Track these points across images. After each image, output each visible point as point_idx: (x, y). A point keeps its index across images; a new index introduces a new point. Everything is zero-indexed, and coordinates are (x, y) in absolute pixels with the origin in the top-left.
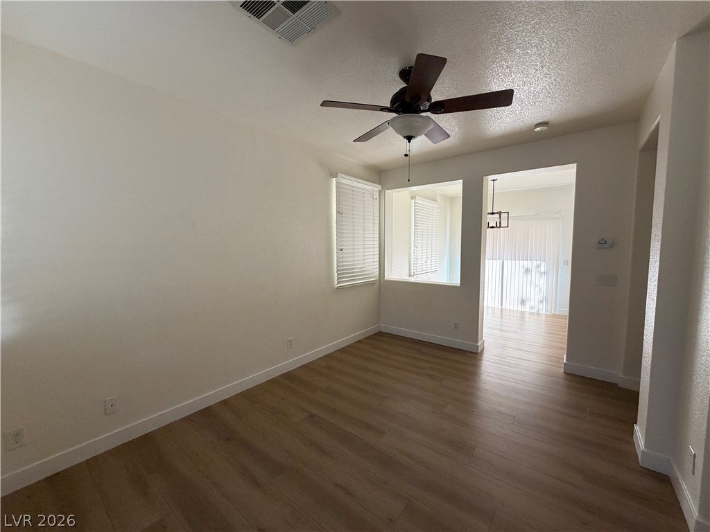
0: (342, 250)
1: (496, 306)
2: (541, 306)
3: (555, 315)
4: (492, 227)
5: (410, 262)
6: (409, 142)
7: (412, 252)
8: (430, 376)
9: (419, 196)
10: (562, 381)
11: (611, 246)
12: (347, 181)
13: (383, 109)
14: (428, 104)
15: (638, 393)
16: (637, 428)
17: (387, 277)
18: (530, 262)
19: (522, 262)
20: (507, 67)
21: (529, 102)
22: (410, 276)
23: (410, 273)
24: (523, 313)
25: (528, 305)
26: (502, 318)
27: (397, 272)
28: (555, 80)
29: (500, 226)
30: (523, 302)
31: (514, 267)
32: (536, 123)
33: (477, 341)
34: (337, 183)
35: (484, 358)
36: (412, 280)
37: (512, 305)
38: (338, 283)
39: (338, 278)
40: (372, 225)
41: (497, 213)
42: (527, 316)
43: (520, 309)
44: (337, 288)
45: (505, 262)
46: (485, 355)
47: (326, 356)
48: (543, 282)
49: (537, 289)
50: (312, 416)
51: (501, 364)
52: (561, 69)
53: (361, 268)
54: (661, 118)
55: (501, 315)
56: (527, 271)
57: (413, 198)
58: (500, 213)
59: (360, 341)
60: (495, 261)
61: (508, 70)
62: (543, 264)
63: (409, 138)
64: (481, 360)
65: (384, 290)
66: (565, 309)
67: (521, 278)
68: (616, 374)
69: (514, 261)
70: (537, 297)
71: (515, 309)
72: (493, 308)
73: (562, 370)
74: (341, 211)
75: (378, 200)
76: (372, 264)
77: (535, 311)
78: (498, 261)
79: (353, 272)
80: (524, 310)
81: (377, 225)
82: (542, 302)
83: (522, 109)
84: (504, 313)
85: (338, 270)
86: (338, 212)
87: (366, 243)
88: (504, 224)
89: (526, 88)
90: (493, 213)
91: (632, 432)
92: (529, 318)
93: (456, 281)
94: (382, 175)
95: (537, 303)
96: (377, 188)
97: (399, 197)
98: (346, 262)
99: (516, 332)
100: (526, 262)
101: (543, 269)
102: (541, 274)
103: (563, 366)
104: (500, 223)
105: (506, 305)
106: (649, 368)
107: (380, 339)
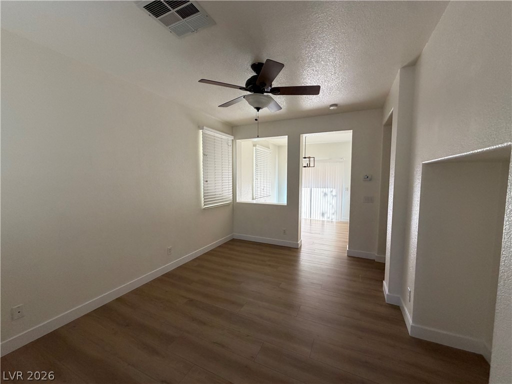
0: (207, 181)
1: (307, 218)
2: (333, 217)
3: (341, 222)
4: (305, 167)
5: (253, 190)
6: (258, 111)
7: (254, 182)
8: (270, 265)
9: (259, 144)
10: (346, 261)
11: (370, 180)
12: (210, 132)
13: (241, 88)
14: (270, 88)
15: (385, 264)
16: (384, 282)
17: (238, 201)
18: (327, 189)
19: (322, 189)
20: (316, 71)
21: (327, 92)
22: (253, 199)
23: (253, 197)
24: (323, 221)
25: (326, 216)
26: (311, 225)
27: (244, 197)
28: (341, 81)
29: (310, 166)
30: (323, 215)
31: (318, 192)
32: (331, 104)
33: (297, 241)
34: (203, 133)
35: (302, 251)
36: (254, 202)
37: (317, 216)
38: (205, 205)
39: (205, 202)
40: (227, 164)
41: (308, 158)
42: (325, 223)
43: (321, 219)
44: (204, 209)
45: (313, 189)
46: (302, 249)
47: (197, 258)
48: (334, 202)
49: (331, 206)
50: (191, 300)
51: (312, 254)
52: (345, 76)
53: (220, 194)
54: (393, 109)
55: (311, 223)
56: (325, 194)
57: (255, 145)
58: (309, 158)
59: (220, 246)
60: (306, 189)
61: (316, 73)
62: (334, 190)
63: (258, 109)
64: (300, 252)
65: (236, 210)
66: (347, 218)
67: (322, 199)
68: (374, 255)
69: (317, 189)
70: (331, 211)
71: (319, 219)
72: (306, 219)
73: (346, 255)
74: (206, 154)
75: (231, 146)
76: (227, 191)
77: (330, 220)
78: (308, 189)
79: (215, 198)
80: (323, 219)
81: (231, 164)
82: (334, 214)
83: (323, 95)
84: (312, 222)
85: (204, 196)
86: (204, 155)
87: (224, 176)
88: (312, 165)
89: (326, 84)
90: (305, 158)
91: (382, 285)
92: (327, 224)
93: (284, 202)
94: (234, 129)
95: (331, 215)
96: (231, 138)
97: (245, 145)
98: (210, 190)
99: (319, 234)
100: (324, 189)
101: (334, 193)
102: (333, 196)
103: (347, 252)
104: (310, 164)
105: (313, 217)
106: (390, 248)
107: (233, 243)
